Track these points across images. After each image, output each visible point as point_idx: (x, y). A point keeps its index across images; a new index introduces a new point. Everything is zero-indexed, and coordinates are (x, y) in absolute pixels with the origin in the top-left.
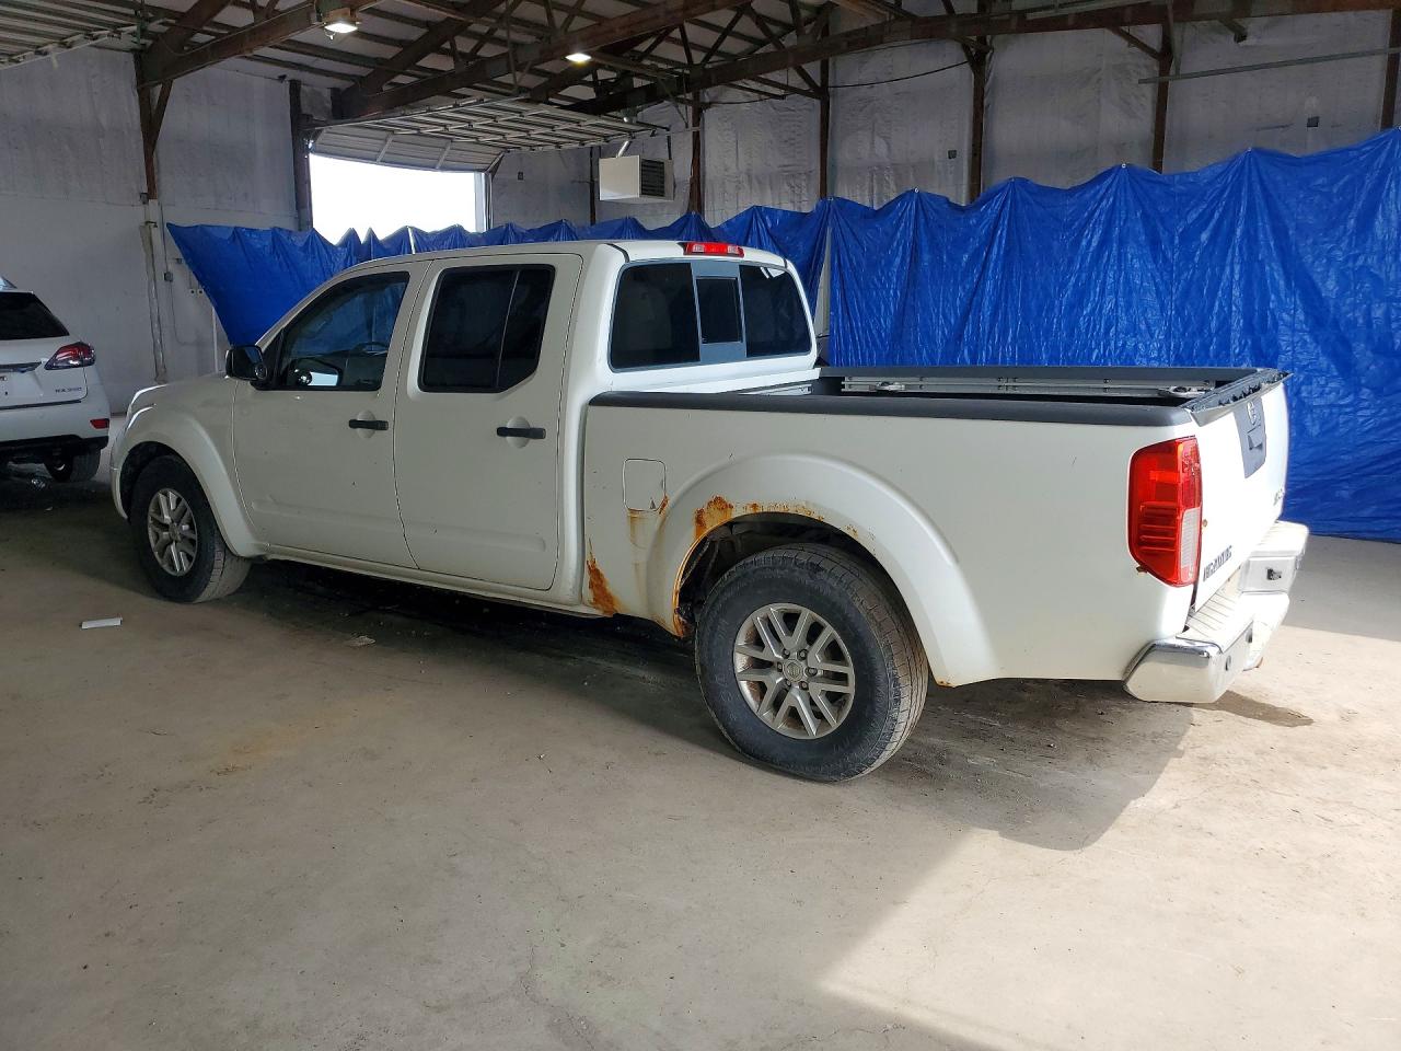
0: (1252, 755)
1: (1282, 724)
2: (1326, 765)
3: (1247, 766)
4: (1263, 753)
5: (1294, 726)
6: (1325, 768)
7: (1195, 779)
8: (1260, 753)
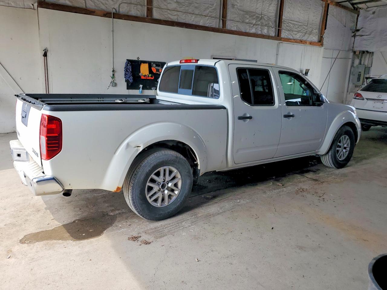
0: (28, 218)
1: (29, 235)
2: (5, 227)
3: (26, 214)
4: (26, 221)
5: (25, 236)
6: (5, 225)
7: (35, 205)
8: (27, 220)
